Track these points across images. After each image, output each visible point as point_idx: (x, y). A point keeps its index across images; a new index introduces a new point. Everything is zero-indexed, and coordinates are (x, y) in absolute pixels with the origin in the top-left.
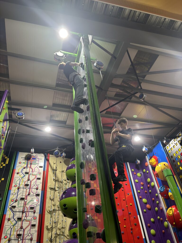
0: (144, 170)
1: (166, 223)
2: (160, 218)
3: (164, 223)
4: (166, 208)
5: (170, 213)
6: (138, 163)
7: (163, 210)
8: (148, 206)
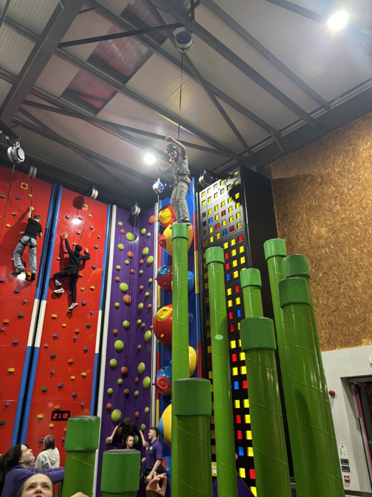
0: (144, 231)
1: (149, 334)
2: (142, 322)
3: (146, 333)
4: (159, 306)
5: (161, 316)
6: (135, 212)
7: (151, 310)
8: (127, 298)
